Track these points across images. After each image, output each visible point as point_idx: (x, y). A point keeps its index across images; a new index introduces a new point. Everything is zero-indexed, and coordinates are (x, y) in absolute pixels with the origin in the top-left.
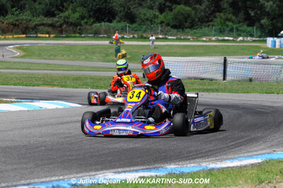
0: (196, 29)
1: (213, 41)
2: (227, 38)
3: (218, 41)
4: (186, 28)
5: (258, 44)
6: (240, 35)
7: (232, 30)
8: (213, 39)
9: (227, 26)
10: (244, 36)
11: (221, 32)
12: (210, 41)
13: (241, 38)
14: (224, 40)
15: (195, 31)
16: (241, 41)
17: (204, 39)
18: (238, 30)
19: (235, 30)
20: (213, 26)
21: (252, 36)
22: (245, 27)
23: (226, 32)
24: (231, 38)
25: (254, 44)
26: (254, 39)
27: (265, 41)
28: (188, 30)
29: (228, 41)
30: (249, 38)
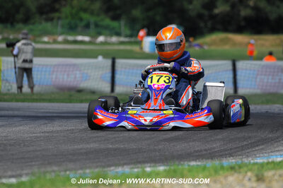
0: (34, 24)
1: (60, 43)
2: (80, 38)
3: (66, 42)
4: (18, 22)
5: (128, 47)
6: (100, 34)
7: (87, 26)
8: (60, 38)
9: (81, 20)
10: (106, 35)
11: (72, 29)
12: (55, 42)
13: (101, 39)
14: (75, 42)
15: (31, 27)
16: (102, 43)
17: (46, 39)
18: (97, 25)
19: (92, 26)
20: (59, 18)
21: (118, 34)
22: (107, 21)
23: (79, 29)
24: (87, 39)
25: (122, 47)
26: (122, 39)
27: (140, 43)
28: (20, 25)
29: (82, 42)
30: (114, 39)
